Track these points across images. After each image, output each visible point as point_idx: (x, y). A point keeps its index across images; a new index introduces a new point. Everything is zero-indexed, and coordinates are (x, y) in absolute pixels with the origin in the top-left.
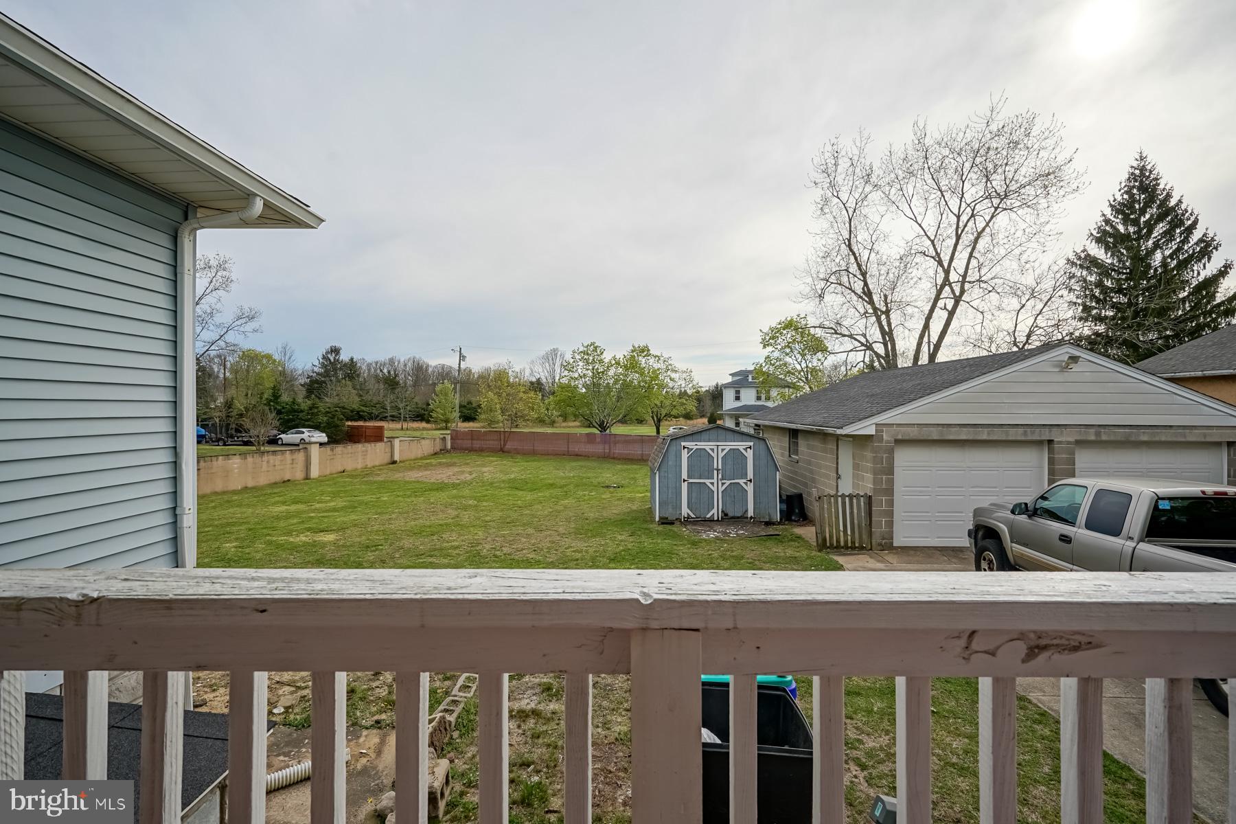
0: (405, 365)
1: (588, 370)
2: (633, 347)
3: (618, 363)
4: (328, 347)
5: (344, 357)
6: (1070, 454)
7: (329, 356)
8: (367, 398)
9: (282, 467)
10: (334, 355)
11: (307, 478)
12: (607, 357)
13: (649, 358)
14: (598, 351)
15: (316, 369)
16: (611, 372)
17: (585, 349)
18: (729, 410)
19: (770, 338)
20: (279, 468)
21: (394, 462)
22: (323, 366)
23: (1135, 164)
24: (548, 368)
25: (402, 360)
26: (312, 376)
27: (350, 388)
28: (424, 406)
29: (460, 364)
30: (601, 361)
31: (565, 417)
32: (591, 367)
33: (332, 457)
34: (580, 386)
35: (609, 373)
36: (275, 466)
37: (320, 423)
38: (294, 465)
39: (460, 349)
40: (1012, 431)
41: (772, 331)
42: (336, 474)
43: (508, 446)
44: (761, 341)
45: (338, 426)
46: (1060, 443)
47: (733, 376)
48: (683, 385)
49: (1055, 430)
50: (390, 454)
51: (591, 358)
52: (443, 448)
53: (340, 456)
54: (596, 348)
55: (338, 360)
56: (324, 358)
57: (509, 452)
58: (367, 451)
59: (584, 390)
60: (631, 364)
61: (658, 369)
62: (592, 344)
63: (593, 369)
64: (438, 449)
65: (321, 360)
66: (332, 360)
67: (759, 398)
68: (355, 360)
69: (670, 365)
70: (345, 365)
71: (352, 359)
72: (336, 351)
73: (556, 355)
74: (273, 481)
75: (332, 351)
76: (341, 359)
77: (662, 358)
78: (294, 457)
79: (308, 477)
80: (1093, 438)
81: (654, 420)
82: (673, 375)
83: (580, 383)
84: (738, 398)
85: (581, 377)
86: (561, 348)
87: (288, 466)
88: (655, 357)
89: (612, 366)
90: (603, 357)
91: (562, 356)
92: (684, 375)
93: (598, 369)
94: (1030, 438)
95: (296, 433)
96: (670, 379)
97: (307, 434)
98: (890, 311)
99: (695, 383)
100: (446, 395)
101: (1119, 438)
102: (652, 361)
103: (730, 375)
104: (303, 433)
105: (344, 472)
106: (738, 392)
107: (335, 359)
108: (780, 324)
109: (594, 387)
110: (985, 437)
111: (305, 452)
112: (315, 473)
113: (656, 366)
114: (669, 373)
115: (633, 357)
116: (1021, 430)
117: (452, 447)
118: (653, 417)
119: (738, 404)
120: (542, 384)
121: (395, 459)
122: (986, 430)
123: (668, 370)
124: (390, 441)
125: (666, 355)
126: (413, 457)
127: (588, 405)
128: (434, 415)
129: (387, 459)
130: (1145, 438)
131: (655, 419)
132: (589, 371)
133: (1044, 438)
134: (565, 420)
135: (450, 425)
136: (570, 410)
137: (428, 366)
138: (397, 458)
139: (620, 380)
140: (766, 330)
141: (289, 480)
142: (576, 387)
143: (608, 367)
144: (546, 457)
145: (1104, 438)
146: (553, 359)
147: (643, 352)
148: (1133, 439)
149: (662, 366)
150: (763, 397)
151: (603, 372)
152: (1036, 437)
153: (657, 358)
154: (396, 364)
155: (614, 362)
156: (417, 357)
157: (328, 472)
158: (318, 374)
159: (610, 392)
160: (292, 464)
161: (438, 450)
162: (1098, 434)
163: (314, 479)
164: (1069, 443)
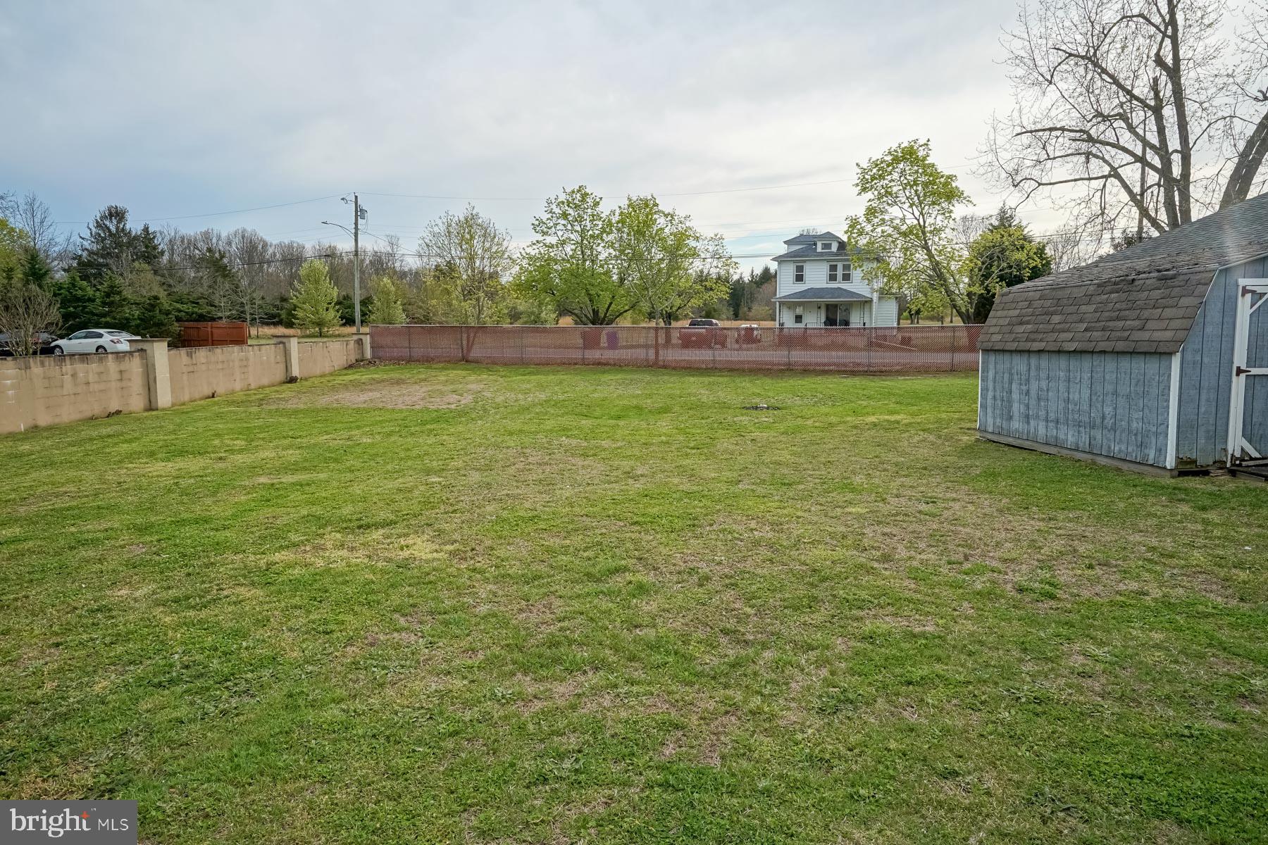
0: (229, 243)
1: (572, 231)
4: (103, 207)
5: (134, 225)
7: (107, 223)
8: (180, 289)
9: (102, 386)
10: (115, 221)
11: (151, 407)
12: (606, 209)
13: (657, 216)
15: (86, 244)
18: (784, 297)
19: (873, 177)
20: (95, 387)
21: (292, 380)
22: (98, 239)
25: (224, 235)
26: (81, 256)
27: (150, 275)
28: (278, 303)
29: (356, 224)
30: (596, 217)
33: (191, 369)
35: (609, 239)
36: (88, 383)
37: (127, 319)
38: (124, 384)
39: (356, 197)
41: (876, 166)
42: (201, 399)
43: (476, 353)
44: (857, 180)
45: (162, 324)
47: (788, 245)
50: (282, 366)
52: (359, 357)
53: (204, 367)
54: (586, 195)
55: (123, 230)
56: (98, 225)
57: (477, 362)
58: (247, 359)
62: (580, 189)
64: (353, 358)
65: (94, 230)
66: (113, 229)
67: (833, 278)
68: (151, 230)
69: (690, 228)
70: (136, 238)
71: (146, 229)
72: (117, 214)
74: (89, 414)
75: (111, 215)
76: (128, 227)
77: (677, 217)
78: (122, 368)
79: (153, 405)
82: (696, 244)
83: (564, 254)
84: (799, 278)
87: (114, 385)
88: (666, 216)
89: (613, 225)
90: (598, 210)
92: (714, 243)
93: (590, 230)
95: (86, 337)
97: (107, 338)
100: (317, 282)
102: (661, 221)
103: (785, 242)
104: (100, 336)
105: (213, 396)
106: (800, 269)
107: (117, 228)
108: (889, 153)
111: (142, 358)
112: (164, 398)
113: (668, 230)
114: (689, 240)
115: (635, 214)
117: (374, 357)
119: (800, 287)
121: (294, 375)
123: (687, 236)
124: (281, 343)
126: (318, 372)
128: (300, 314)
129: (279, 375)
132: (576, 234)
135: (326, 329)
137: (265, 245)
138: (295, 372)
140: (866, 164)
141: (118, 412)
142: (558, 259)
143: (606, 227)
144: (547, 368)
147: (647, 207)
150: (840, 277)
153: (669, 218)
154: (214, 240)
155: (614, 220)
156: (249, 229)
157: (186, 398)
158: (91, 253)
160: (121, 380)
161: (354, 361)
163: (163, 409)
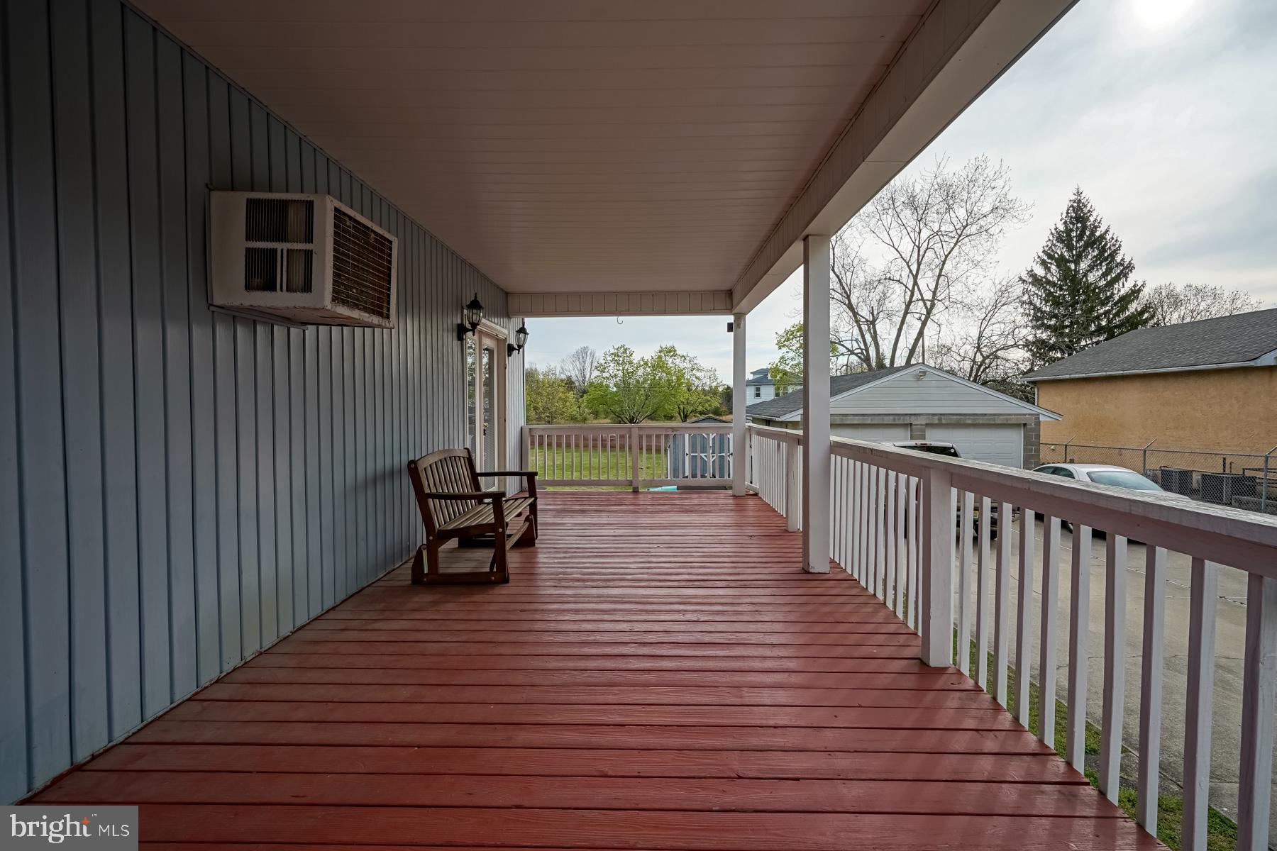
1: (618, 370)
2: (661, 347)
3: (646, 364)
6: (922, 432)
12: (636, 358)
13: (676, 358)
14: (628, 353)
16: (640, 372)
17: (616, 351)
19: (785, 340)
23: (1073, 197)
24: (578, 366)
30: (631, 362)
31: (596, 414)
32: (621, 368)
34: (611, 385)
35: (639, 373)
40: (886, 418)
41: (787, 334)
44: (776, 342)
46: (916, 425)
47: (753, 374)
48: (708, 384)
49: (912, 417)
51: (621, 359)
54: (626, 350)
59: (615, 389)
60: (659, 365)
61: (684, 369)
62: (622, 346)
63: (623, 370)
67: (776, 395)
69: (696, 364)
73: (586, 353)
77: (687, 358)
80: (937, 422)
81: (680, 416)
82: (698, 374)
83: (611, 383)
84: (758, 395)
85: (612, 377)
86: (592, 347)
88: (682, 357)
89: (640, 366)
90: (632, 358)
91: (593, 355)
92: (709, 374)
93: (628, 369)
94: (897, 422)
96: (696, 377)
98: (875, 321)
99: (719, 381)
101: (953, 422)
102: (678, 361)
106: (758, 389)
108: (793, 327)
109: (625, 386)
110: (869, 422)
113: (682, 365)
114: (694, 372)
115: (660, 357)
116: (891, 417)
118: (680, 414)
119: (758, 400)
120: (573, 383)
122: (870, 418)
123: (694, 369)
125: (691, 355)
127: (620, 402)
130: (969, 422)
131: (682, 414)
132: (620, 372)
133: (908, 422)
134: (596, 418)
136: (601, 408)
139: (648, 380)
140: (781, 332)
142: (608, 386)
143: (637, 368)
145: (944, 422)
146: (583, 357)
147: (670, 352)
148: (962, 422)
149: (687, 365)
150: (781, 393)
151: (632, 372)
152: (901, 422)
155: (642, 363)
159: (639, 390)
162: (940, 420)
164: (922, 425)
